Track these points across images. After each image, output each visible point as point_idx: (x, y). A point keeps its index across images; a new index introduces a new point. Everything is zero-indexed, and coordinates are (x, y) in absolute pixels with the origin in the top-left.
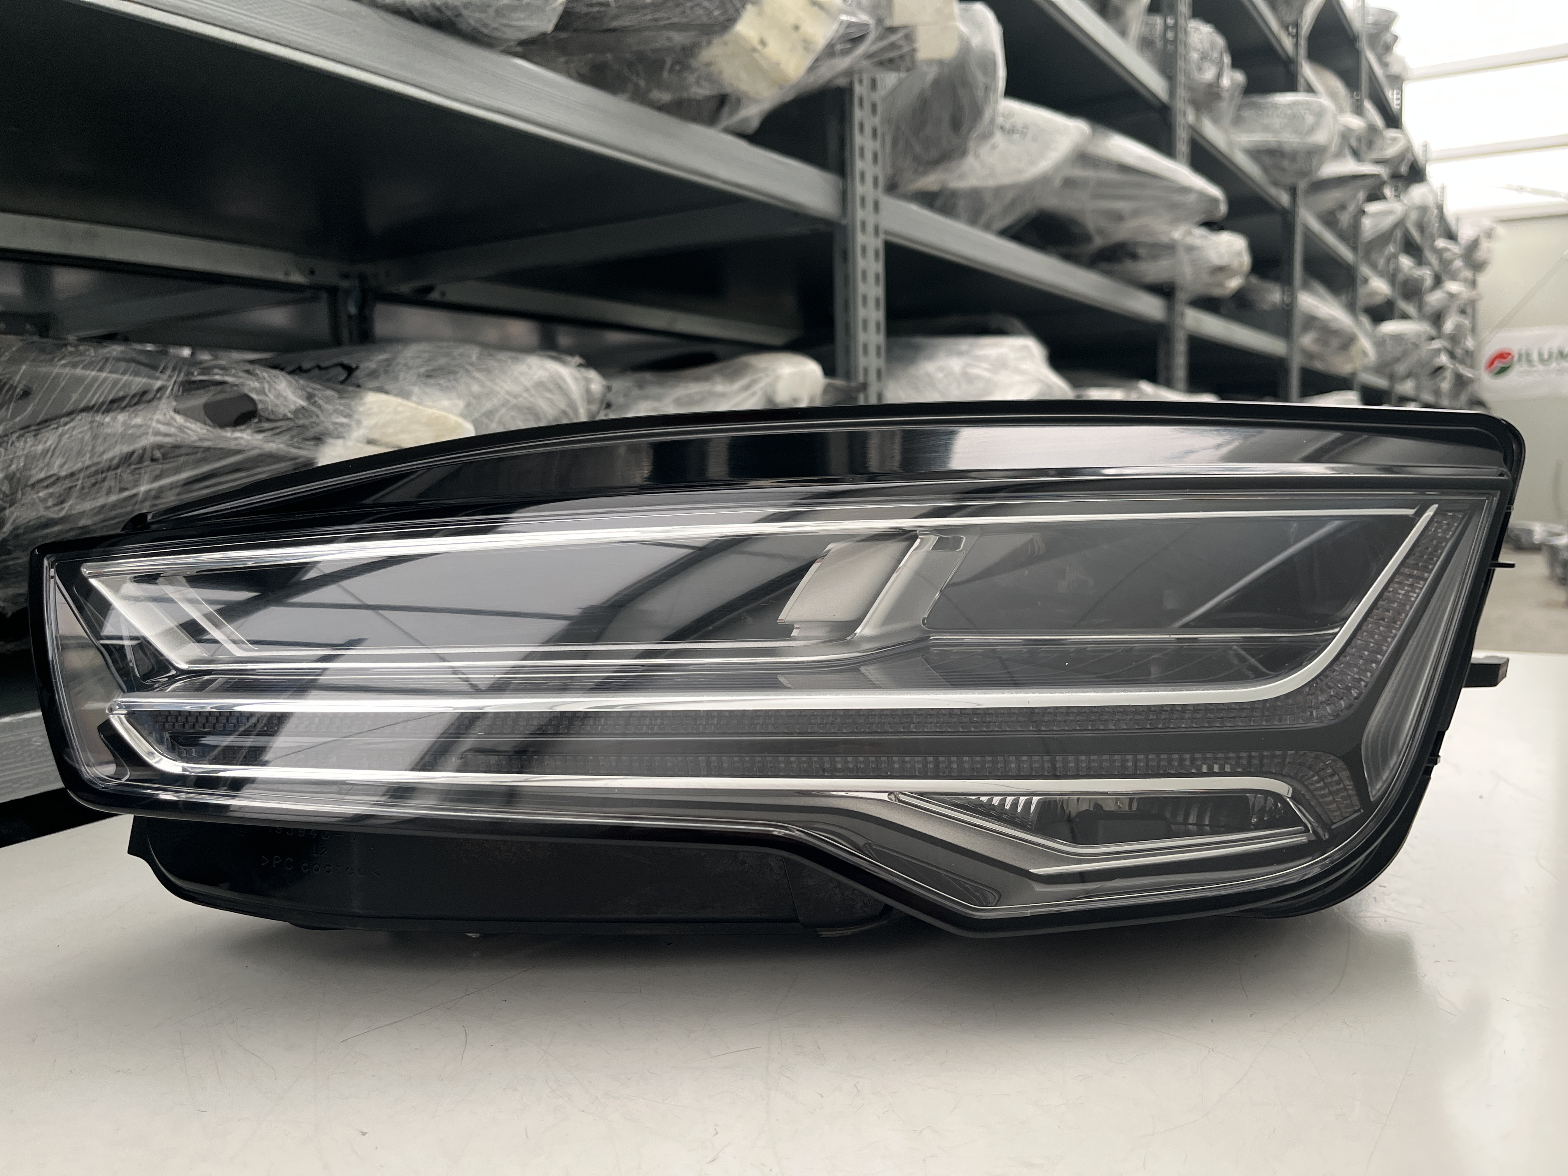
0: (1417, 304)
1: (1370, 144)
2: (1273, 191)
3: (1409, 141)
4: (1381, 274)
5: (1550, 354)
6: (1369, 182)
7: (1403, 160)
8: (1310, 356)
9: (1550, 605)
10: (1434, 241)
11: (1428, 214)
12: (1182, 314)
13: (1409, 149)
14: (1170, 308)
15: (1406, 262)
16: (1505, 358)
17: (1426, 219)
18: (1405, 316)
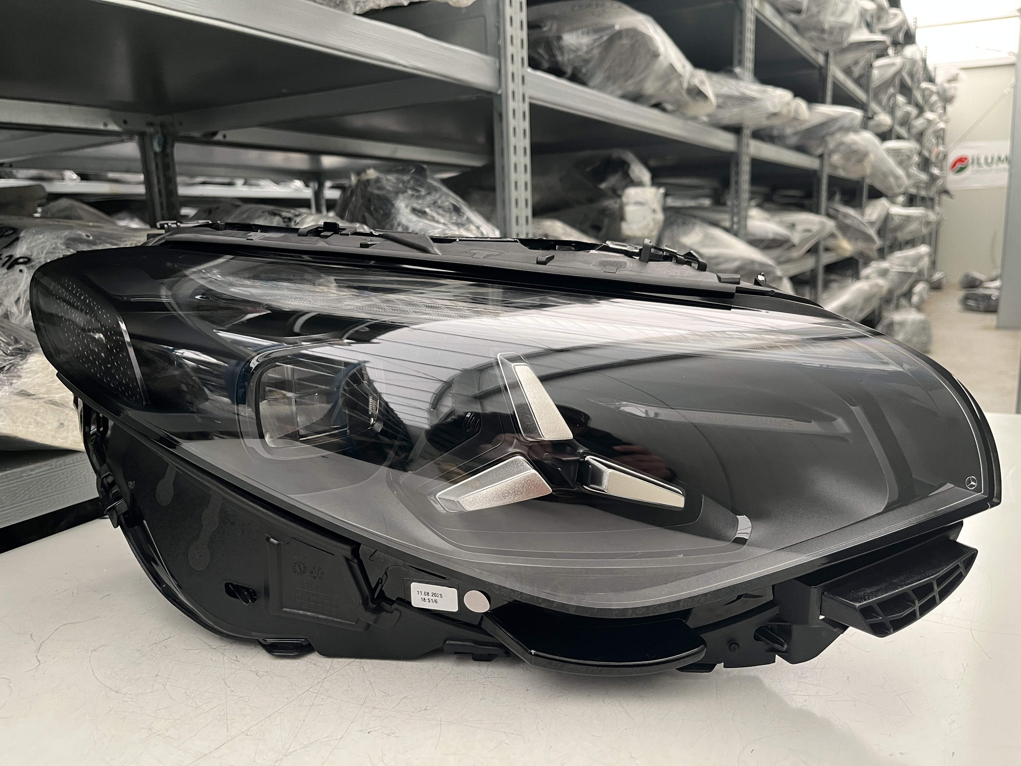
0: (907, 128)
1: (879, 18)
2: (813, 55)
3: (905, 16)
4: (884, 109)
5: (992, 159)
6: (878, 46)
7: (901, 28)
8: (835, 167)
9: (986, 328)
10: (920, 84)
11: (916, 66)
12: (748, 145)
13: (904, 22)
14: (739, 142)
15: (901, 99)
16: (963, 162)
17: (915, 69)
18: (899, 138)
